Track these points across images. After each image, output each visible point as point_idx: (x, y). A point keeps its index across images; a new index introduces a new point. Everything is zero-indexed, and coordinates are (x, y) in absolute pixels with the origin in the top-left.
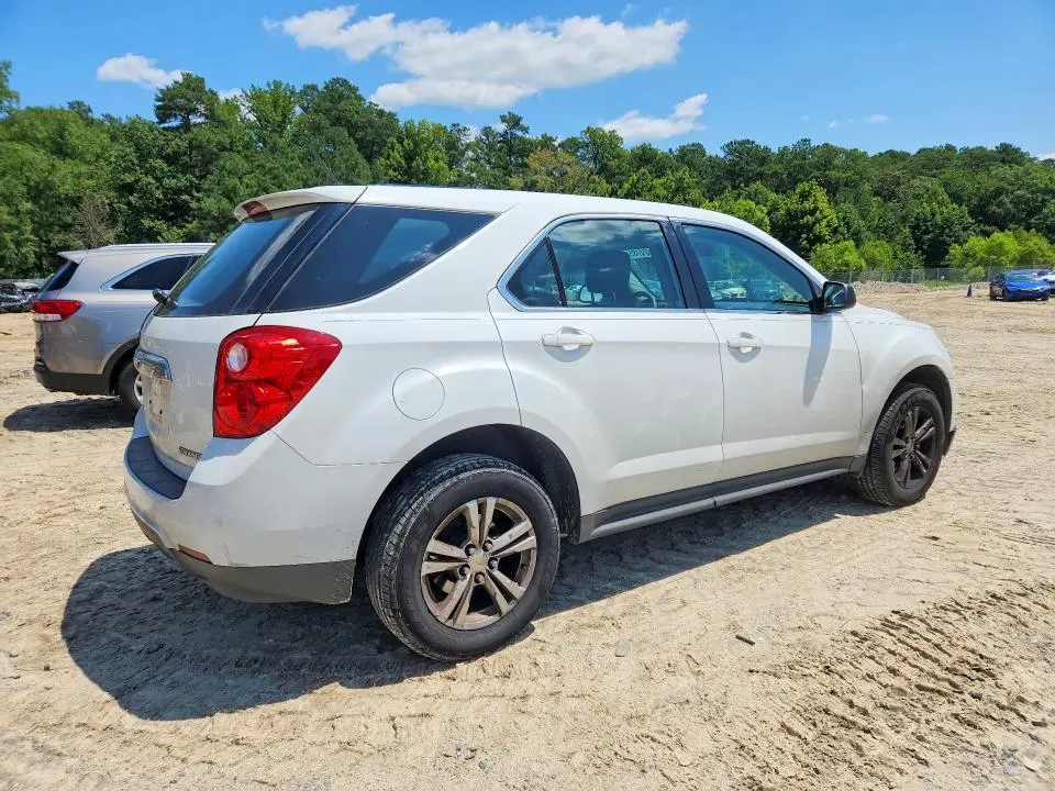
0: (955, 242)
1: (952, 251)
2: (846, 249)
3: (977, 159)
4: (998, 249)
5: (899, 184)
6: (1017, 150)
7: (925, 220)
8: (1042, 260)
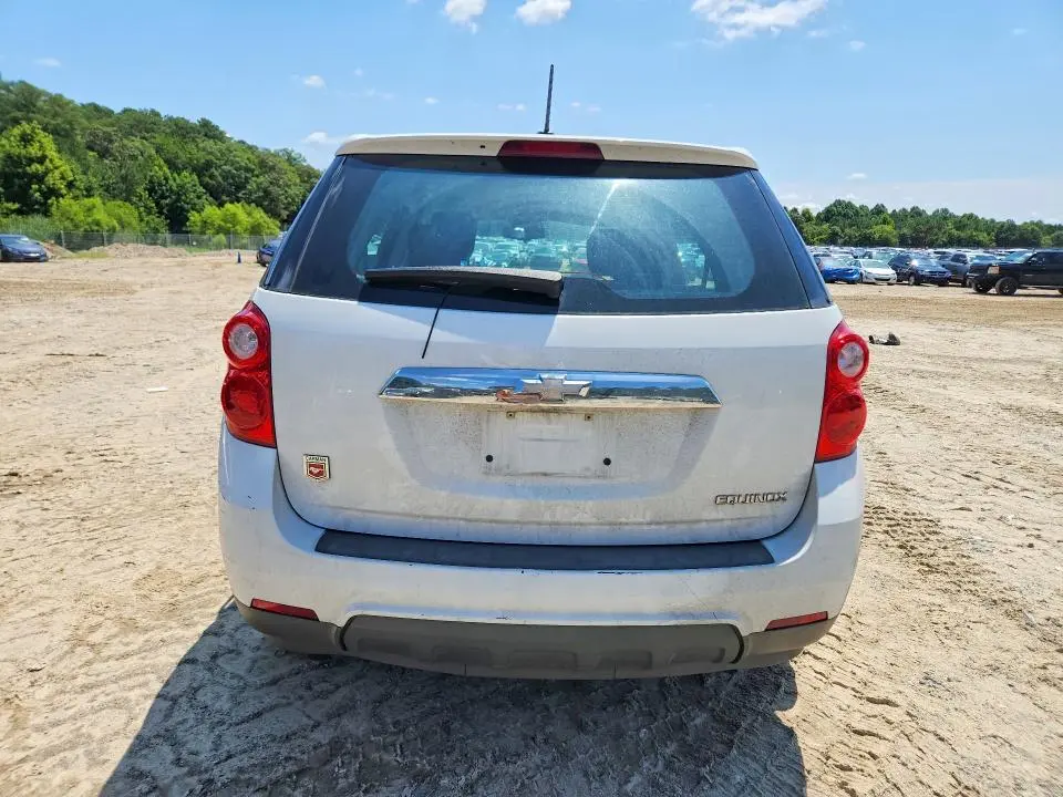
0: (193, 209)
1: (192, 218)
2: (94, 206)
3: (181, 129)
4: (233, 219)
5: (111, 141)
6: (217, 128)
7: (160, 185)
8: (268, 231)
